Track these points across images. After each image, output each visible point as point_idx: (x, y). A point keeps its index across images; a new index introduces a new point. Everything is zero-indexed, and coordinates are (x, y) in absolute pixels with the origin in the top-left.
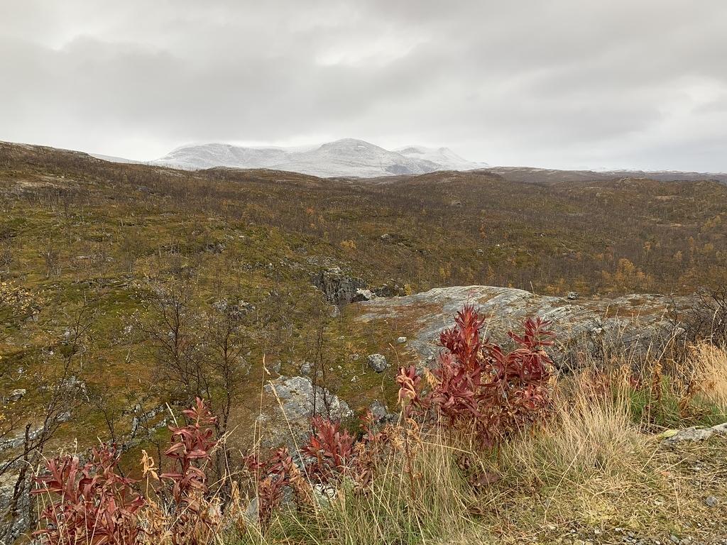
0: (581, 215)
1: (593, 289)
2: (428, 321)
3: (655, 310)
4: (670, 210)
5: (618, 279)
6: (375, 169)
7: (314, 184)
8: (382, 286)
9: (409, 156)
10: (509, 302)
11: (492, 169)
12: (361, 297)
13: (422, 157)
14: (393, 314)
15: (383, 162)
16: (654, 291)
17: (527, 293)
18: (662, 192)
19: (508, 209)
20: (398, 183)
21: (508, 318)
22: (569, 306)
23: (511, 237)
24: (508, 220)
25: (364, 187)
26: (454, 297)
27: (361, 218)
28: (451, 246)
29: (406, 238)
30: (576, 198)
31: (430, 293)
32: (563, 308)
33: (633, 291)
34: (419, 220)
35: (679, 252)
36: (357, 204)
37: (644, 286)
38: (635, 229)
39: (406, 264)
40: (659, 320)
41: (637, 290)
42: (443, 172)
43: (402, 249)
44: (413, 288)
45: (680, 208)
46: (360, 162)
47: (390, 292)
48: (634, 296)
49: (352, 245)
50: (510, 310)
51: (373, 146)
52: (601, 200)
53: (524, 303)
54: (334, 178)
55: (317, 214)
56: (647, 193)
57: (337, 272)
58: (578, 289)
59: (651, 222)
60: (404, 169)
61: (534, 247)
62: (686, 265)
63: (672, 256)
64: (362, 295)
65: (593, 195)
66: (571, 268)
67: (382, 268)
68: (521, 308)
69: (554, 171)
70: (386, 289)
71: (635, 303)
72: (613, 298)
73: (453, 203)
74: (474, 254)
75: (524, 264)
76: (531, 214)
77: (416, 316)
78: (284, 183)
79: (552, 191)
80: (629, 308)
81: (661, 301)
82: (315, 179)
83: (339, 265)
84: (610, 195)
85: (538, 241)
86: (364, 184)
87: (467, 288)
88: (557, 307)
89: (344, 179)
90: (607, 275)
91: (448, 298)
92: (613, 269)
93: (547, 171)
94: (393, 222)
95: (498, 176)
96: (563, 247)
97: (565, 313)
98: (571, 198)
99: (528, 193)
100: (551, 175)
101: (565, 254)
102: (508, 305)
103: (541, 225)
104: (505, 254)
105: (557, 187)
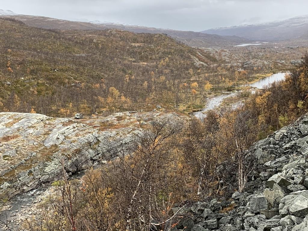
0: (84, 55)
1: (92, 110)
3: (132, 123)
4: (140, 53)
5: (108, 102)
10: (30, 125)
11: (16, 16)
16: (132, 110)
17: (45, 116)
18: (135, 41)
19: (30, 49)
21: (30, 138)
22: (75, 125)
23: (32, 72)
24: (29, 58)
30: (80, 43)
32: (71, 127)
33: (119, 110)
35: (146, 82)
37: (125, 106)
38: (119, 66)
40: (134, 130)
41: (122, 109)
45: (146, 52)
48: (118, 114)
50: (31, 131)
52: (97, 45)
53: (42, 124)
56: (126, 41)
58: (83, 110)
59: (129, 61)
61: (50, 79)
62: (149, 91)
63: (142, 85)
65: (91, 41)
66: (77, 95)
68: (40, 129)
71: (119, 119)
72: (106, 116)
74: (3, 85)
75: (43, 93)
76: (47, 54)
79: (63, 36)
80: (116, 122)
81: (135, 117)
84: (102, 41)
85: (54, 75)
88: (67, 126)
90: (101, 99)
92: (106, 94)
93: (58, 20)
95: (21, 23)
96: (71, 79)
97: (72, 130)
98: (76, 42)
99: (44, 37)
100: (62, 24)
101: (73, 84)
102: (30, 127)
103: (55, 62)
104: (28, 85)
105: (66, 33)
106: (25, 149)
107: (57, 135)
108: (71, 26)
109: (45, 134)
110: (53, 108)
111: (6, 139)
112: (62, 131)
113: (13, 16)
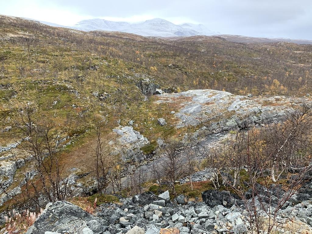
0: (259, 58)
1: (260, 93)
2: (185, 105)
3: (285, 103)
4: (300, 58)
5: (271, 88)
6: (169, 33)
7: (140, 39)
8: (167, 88)
9: (185, 27)
10: (221, 97)
11: (222, 35)
12: (158, 93)
13: (191, 28)
14: (170, 101)
15: (173, 30)
16: (287, 95)
17: (230, 93)
18: (297, 49)
19: (227, 54)
20: (179, 40)
21: (220, 105)
22: (247, 100)
23: (227, 68)
24: (226, 60)
25: (163, 42)
26: (197, 94)
27: (160, 56)
28: (199, 71)
29: (180, 66)
30: (258, 51)
31: (187, 92)
32: (245, 101)
33: (277, 94)
34: (186, 58)
35: (301, 77)
36: (159, 50)
37: (283, 92)
38: (283, 66)
39: (179, 78)
40: (286, 108)
41: (280, 94)
42: (199, 36)
43: (177, 71)
44: (181, 89)
45: (304, 57)
46: (162, 30)
47: (170, 91)
48: (277, 97)
49: (156, 69)
50: (221, 101)
51: (169, 22)
52: (269, 52)
53: (228, 98)
54: (150, 37)
55: (141, 54)
56: (291, 50)
57: (148, 81)
58: (253, 92)
59: (290, 63)
60: (182, 33)
61: (236, 72)
62: (303, 83)
63: (297, 79)
64: (158, 92)
65: (266, 49)
66: (251, 83)
67: (168, 80)
68: (227, 100)
69: (249, 37)
70: (169, 89)
71: (277, 100)
72: (268, 97)
73: (203, 50)
74: (209, 74)
75: (231, 80)
76: (237, 57)
77: (180, 102)
78: (126, 39)
79: (247, 47)
80: (274, 102)
81: (289, 100)
82: (141, 37)
83: (149, 78)
84: (273, 50)
85: (239, 70)
86: (163, 40)
87: (204, 90)
88: (242, 100)
89: (154, 38)
90: (267, 87)
91: (195, 95)
92: (270, 83)
93: (246, 37)
94: (175, 59)
95: (224, 39)
96: (249, 73)
97: (245, 103)
98: (256, 51)
99: (236, 47)
100: (248, 39)
101: (250, 76)
102: (221, 99)
103: (241, 62)
104: (223, 75)
105: (250, 45)
106: (217, 111)
107: (235, 105)
108: (254, 40)
109: (229, 104)
110: (235, 89)
111: (208, 104)
112: (239, 103)
113: (220, 35)
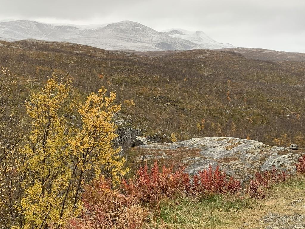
0: (300, 86)
2: (190, 162)
6: (147, 45)
7: (102, 55)
8: (154, 135)
9: (174, 36)
10: (248, 150)
11: (235, 49)
12: (140, 143)
13: (183, 37)
14: (164, 156)
15: (154, 39)
17: (261, 143)
19: (247, 80)
20: (165, 57)
21: (247, 161)
22: (291, 154)
23: (249, 102)
24: (247, 89)
25: (140, 59)
26: (208, 145)
27: (138, 83)
28: (205, 107)
29: (172, 99)
31: (191, 141)
32: (287, 156)
34: (182, 86)
36: (136, 72)
39: (172, 119)
42: (199, 50)
43: (168, 107)
44: (177, 137)
46: (136, 39)
47: (160, 139)
49: (133, 103)
50: (249, 156)
51: (146, 27)
53: (259, 151)
54: (117, 51)
55: (106, 79)
57: (122, 123)
58: (297, 142)
60: (169, 46)
61: (265, 109)
64: (140, 141)
67: (154, 121)
68: (257, 154)
69: (281, 52)
70: (157, 137)
73: (207, 74)
74: (222, 113)
75: (258, 122)
76: (264, 85)
77: (182, 158)
78: (80, 54)
79: (280, 67)
82: (103, 51)
83: (123, 118)
85: (269, 106)
86: (140, 57)
88: (283, 154)
89: (125, 52)
91: (204, 146)
93: (276, 52)
94: (163, 87)
95: (240, 55)
96: (287, 110)
97: (288, 159)
98: (294, 73)
99: (261, 69)
100: (279, 55)
101: (288, 115)
102: (248, 152)
103: (271, 93)
104: (244, 114)
105: (283, 65)
106: (244, 171)
107: (272, 162)
108: (289, 57)
109: (261, 160)
110: (267, 137)
111: (227, 160)
112: (278, 158)
113: (232, 49)
